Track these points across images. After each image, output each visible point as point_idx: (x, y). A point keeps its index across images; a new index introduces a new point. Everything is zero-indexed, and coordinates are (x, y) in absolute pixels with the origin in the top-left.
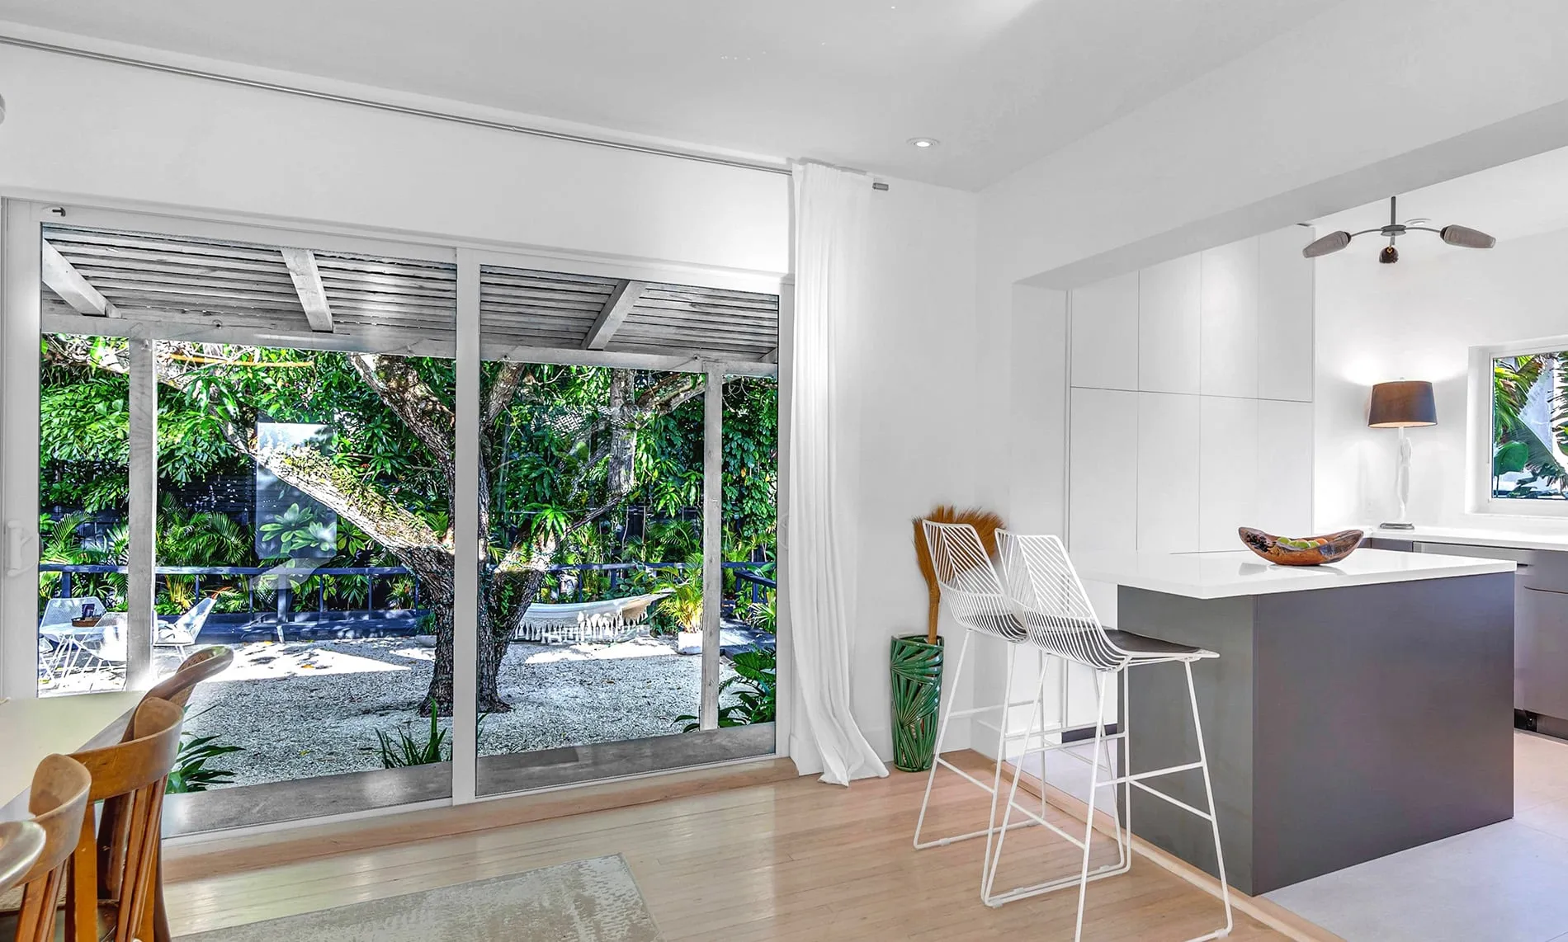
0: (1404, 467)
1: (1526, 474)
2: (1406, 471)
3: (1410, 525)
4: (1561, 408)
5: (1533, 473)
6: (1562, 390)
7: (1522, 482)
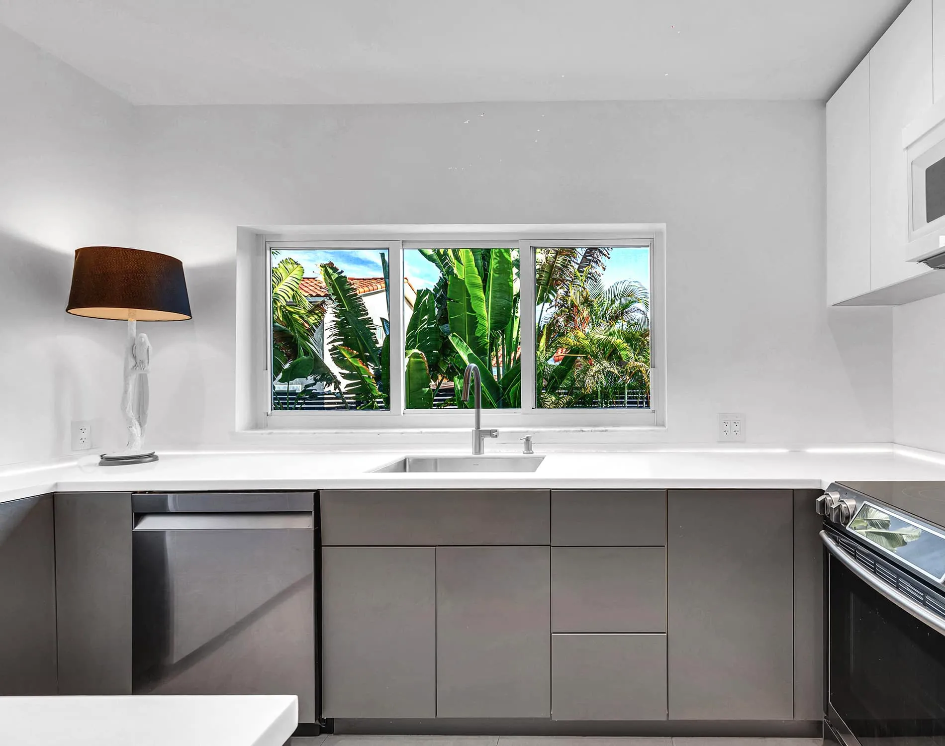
0: (141, 375)
1: (310, 379)
2: (143, 383)
3: (150, 456)
4: (334, 335)
5: (315, 379)
6: (335, 323)
7: (307, 386)
